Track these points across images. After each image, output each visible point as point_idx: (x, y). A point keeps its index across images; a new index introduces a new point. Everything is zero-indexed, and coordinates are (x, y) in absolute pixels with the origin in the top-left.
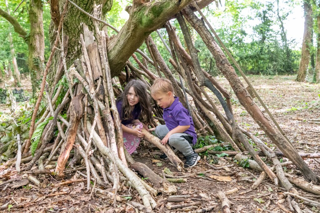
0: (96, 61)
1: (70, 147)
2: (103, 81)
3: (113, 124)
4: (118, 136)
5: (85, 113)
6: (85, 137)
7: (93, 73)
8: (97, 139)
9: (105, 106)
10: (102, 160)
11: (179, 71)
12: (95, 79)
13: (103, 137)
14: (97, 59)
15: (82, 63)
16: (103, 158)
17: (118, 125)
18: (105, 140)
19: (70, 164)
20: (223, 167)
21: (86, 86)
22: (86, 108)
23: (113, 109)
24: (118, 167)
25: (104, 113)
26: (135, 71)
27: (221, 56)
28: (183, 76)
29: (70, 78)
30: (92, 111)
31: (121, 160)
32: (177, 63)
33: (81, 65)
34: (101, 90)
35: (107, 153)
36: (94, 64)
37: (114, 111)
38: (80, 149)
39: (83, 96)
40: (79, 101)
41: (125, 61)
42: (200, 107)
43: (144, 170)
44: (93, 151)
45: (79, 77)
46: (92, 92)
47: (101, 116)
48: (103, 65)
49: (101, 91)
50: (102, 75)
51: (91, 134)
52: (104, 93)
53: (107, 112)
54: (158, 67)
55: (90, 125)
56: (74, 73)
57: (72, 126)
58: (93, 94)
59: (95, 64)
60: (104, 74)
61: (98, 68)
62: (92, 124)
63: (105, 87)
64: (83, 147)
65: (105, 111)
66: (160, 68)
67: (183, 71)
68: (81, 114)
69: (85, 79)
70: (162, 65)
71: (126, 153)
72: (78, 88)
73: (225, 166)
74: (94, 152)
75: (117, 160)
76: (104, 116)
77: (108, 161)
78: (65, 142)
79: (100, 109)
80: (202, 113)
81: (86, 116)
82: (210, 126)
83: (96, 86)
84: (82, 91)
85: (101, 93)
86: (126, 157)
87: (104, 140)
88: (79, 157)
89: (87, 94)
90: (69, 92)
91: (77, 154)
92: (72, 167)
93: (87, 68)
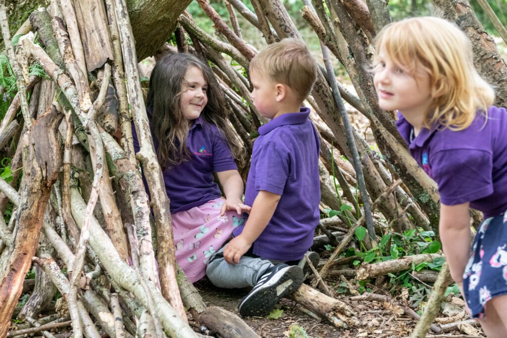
0: (93, 15)
1: (25, 265)
2: (116, 75)
3: (146, 199)
4: (159, 234)
5: (67, 167)
6: (67, 236)
7: (85, 51)
8: (100, 242)
9: (122, 147)
10: (114, 302)
11: (331, 43)
12: (91, 69)
13: (117, 236)
14: (97, 10)
15: (54, 20)
16: (119, 296)
17: (158, 203)
18: (123, 245)
19: (24, 311)
20: (458, 324)
21: (66, 88)
22: (67, 153)
23: (145, 156)
24: (162, 323)
25: (121, 169)
26: (203, 42)
27: (455, 6)
28: (344, 58)
29: (20, 66)
30: (85, 160)
31: (169, 300)
32: (326, 20)
33: (51, 27)
34: (109, 99)
35: (130, 285)
36: (88, 22)
37: (147, 160)
38: (52, 271)
39: (59, 117)
40: (47, 132)
41: (177, 15)
42: (390, 149)
43: (234, 331)
44: (90, 275)
45: (44, 61)
46: (86, 108)
47: (111, 174)
48: (113, 26)
49: (109, 103)
50: (111, 58)
51: (84, 229)
52: (118, 110)
53: (128, 164)
54: (270, 33)
55: (81, 201)
56: (33, 52)
57: (29, 206)
58: (87, 112)
59: (90, 23)
60: (118, 52)
61: (100, 35)
62: (85, 197)
63: (120, 91)
64: (62, 266)
65: (122, 162)
66: (275, 33)
67: (344, 45)
68: (55, 170)
69: (63, 66)
70: (281, 26)
71: (182, 280)
72: (42, 91)
73: (465, 322)
74: (94, 278)
75: (159, 306)
76: (119, 175)
77: (132, 305)
78: (11, 249)
79: (107, 156)
80: (397, 166)
81: (67, 176)
82: (419, 202)
83: (95, 90)
84: (55, 103)
85: (110, 111)
86: (181, 294)
87: (121, 244)
88: (50, 291)
89: (70, 112)
90: (16, 105)
91: (44, 282)
92: (30, 319)
93: (68, 37)
